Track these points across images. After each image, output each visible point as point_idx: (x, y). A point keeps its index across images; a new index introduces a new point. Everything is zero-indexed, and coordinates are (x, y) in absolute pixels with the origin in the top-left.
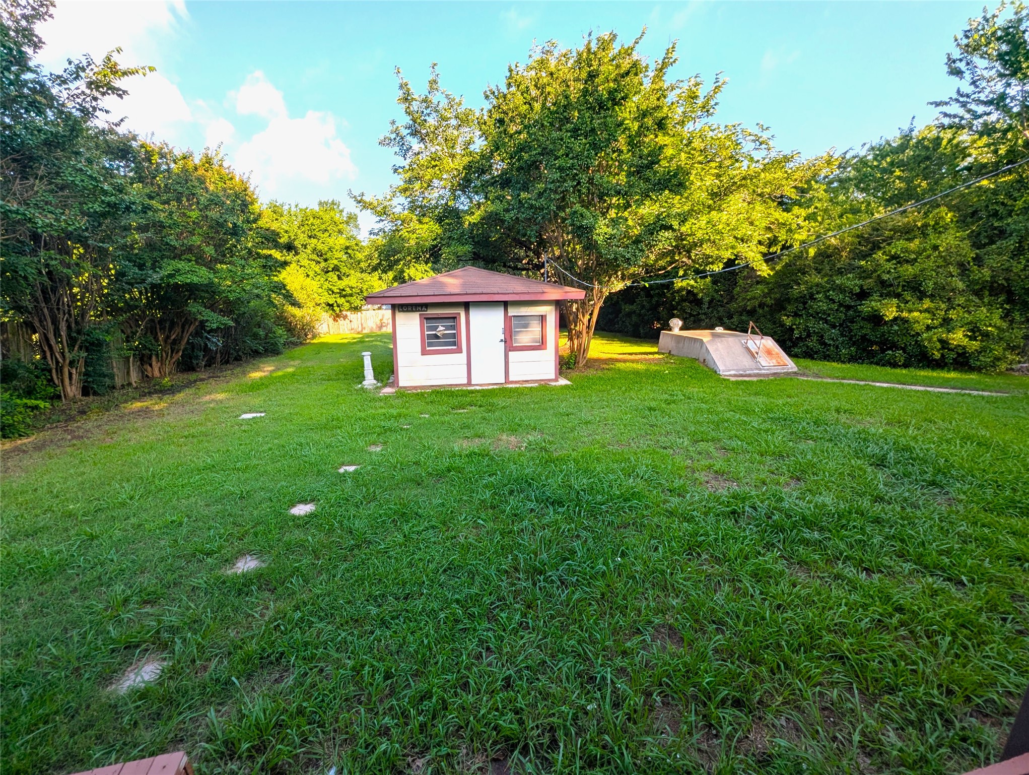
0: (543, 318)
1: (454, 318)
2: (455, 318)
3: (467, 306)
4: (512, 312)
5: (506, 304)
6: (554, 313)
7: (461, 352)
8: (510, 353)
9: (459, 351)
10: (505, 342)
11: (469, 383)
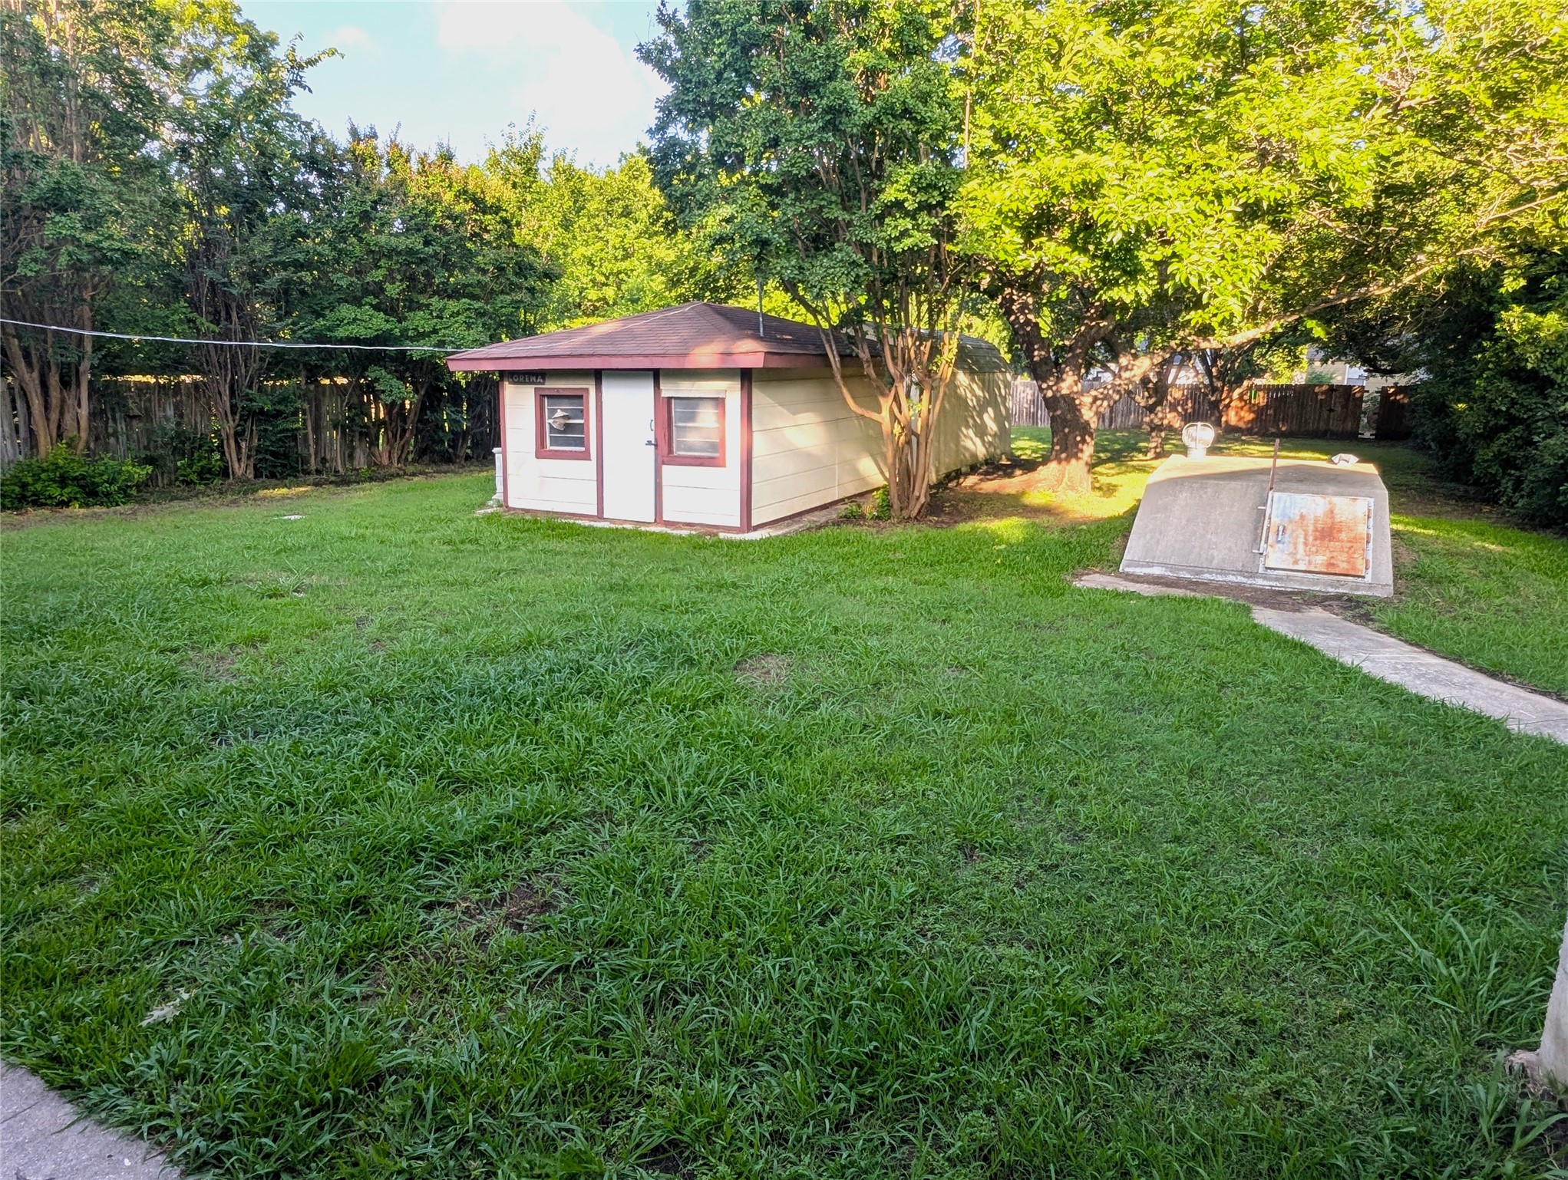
0: (719, 402)
1: (579, 397)
2: (581, 397)
3: (597, 375)
4: (668, 389)
5: (656, 375)
6: (739, 393)
7: (588, 458)
8: (664, 467)
9: (586, 456)
10: (656, 446)
11: (600, 517)
